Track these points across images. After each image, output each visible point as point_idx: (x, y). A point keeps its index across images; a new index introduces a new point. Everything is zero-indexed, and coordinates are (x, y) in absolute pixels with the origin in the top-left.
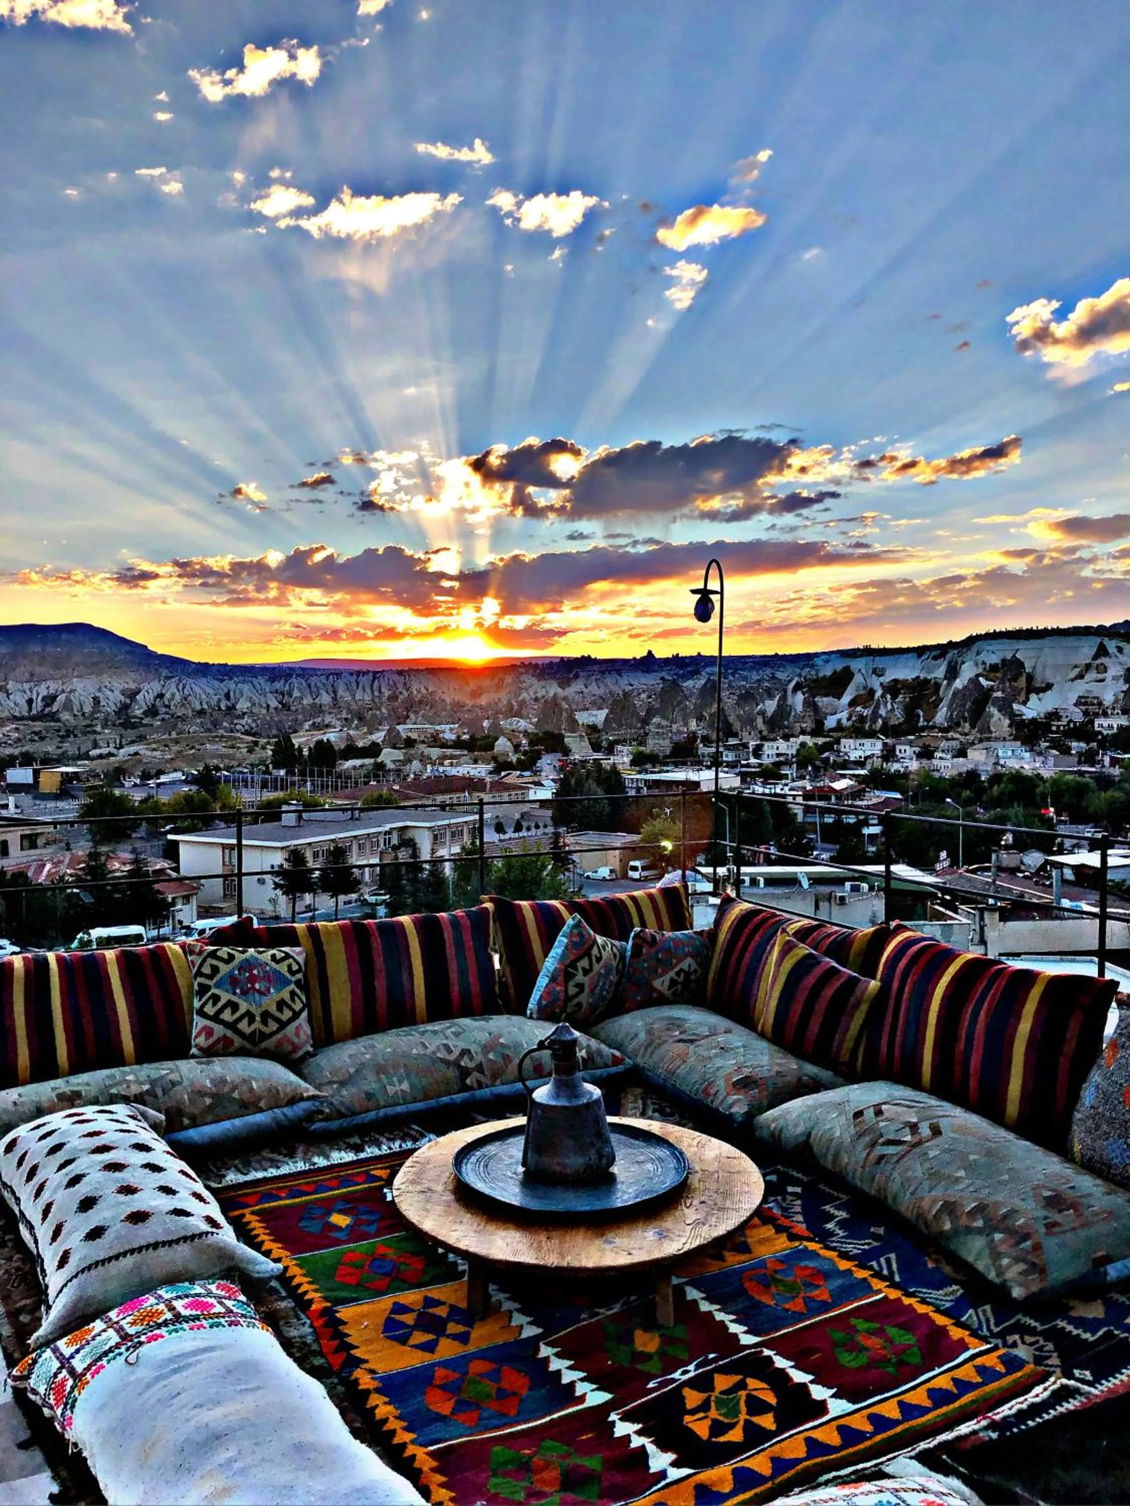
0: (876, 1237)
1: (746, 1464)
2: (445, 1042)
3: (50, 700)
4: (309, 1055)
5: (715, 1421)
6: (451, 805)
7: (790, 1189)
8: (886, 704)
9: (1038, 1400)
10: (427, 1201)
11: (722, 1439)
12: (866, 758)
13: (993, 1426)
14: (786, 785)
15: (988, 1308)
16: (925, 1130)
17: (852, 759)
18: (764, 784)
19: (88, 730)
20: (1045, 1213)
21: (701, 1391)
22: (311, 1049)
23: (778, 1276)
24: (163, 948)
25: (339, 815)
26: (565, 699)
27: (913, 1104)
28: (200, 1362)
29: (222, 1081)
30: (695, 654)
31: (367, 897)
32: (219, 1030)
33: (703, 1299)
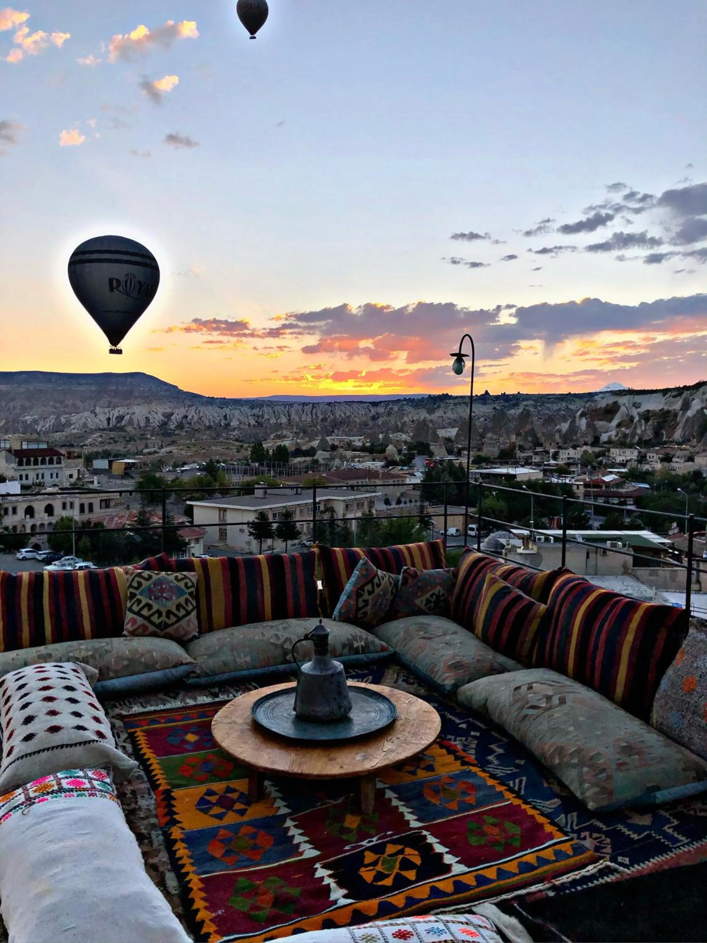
0: (517, 766)
1: (389, 900)
2: (277, 633)
3: (120, 418)
4: (194, 637)
5: (379, 872)
6: (358, 486)
7: (472, 733)
8: (641, 426)
9: (587, 874)
10: (230, 729)
11: (380, 883)
12: (627, 461)
13: (554, 888)
14: (573, 478)
15: (575, 814)
16: (555, 701)
17: (618, 461)
18: (558, 477)
19: (143, 437)
20: (618, 756)
21: (376, 853)
22: (197, 634)
23: (446, 787)
24: (113, 570)
25: (288, 491)
26: (431, 421)
27: (553, 683)
28: (61, 816)
29: (136, 651)
30: (516, 393)
31: (304, 542)
32: (140, 620)
33: (396, 798)
